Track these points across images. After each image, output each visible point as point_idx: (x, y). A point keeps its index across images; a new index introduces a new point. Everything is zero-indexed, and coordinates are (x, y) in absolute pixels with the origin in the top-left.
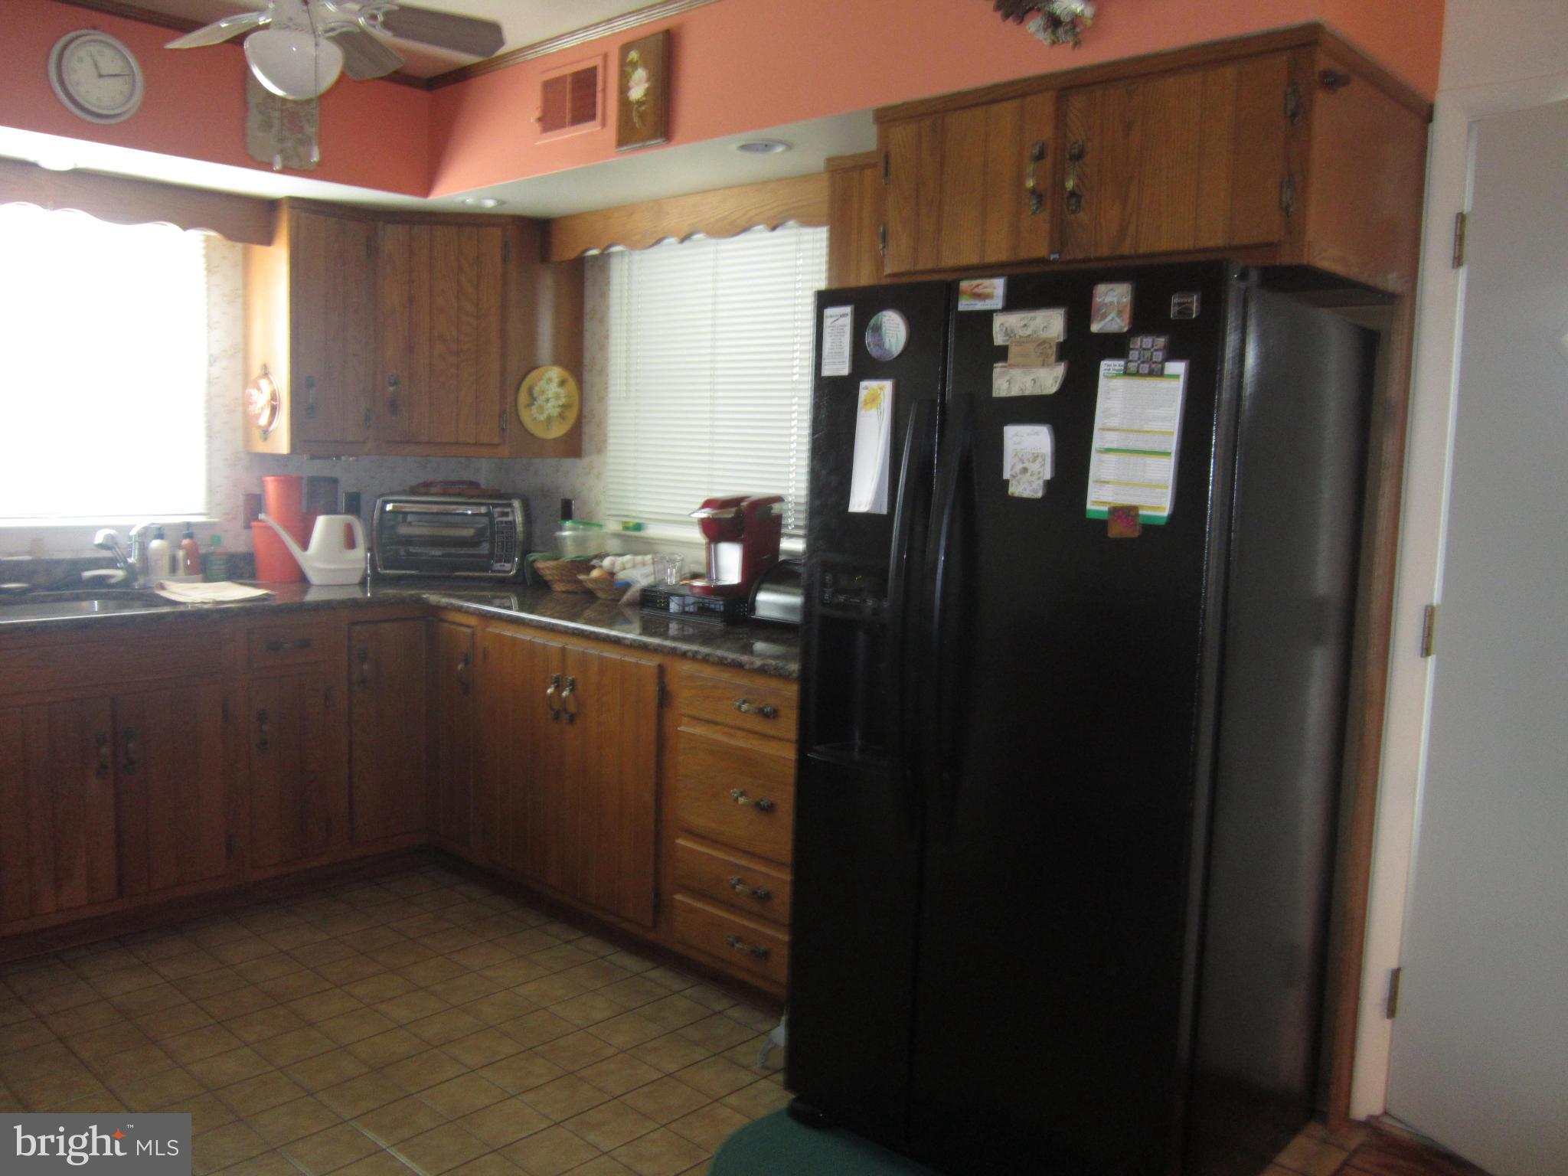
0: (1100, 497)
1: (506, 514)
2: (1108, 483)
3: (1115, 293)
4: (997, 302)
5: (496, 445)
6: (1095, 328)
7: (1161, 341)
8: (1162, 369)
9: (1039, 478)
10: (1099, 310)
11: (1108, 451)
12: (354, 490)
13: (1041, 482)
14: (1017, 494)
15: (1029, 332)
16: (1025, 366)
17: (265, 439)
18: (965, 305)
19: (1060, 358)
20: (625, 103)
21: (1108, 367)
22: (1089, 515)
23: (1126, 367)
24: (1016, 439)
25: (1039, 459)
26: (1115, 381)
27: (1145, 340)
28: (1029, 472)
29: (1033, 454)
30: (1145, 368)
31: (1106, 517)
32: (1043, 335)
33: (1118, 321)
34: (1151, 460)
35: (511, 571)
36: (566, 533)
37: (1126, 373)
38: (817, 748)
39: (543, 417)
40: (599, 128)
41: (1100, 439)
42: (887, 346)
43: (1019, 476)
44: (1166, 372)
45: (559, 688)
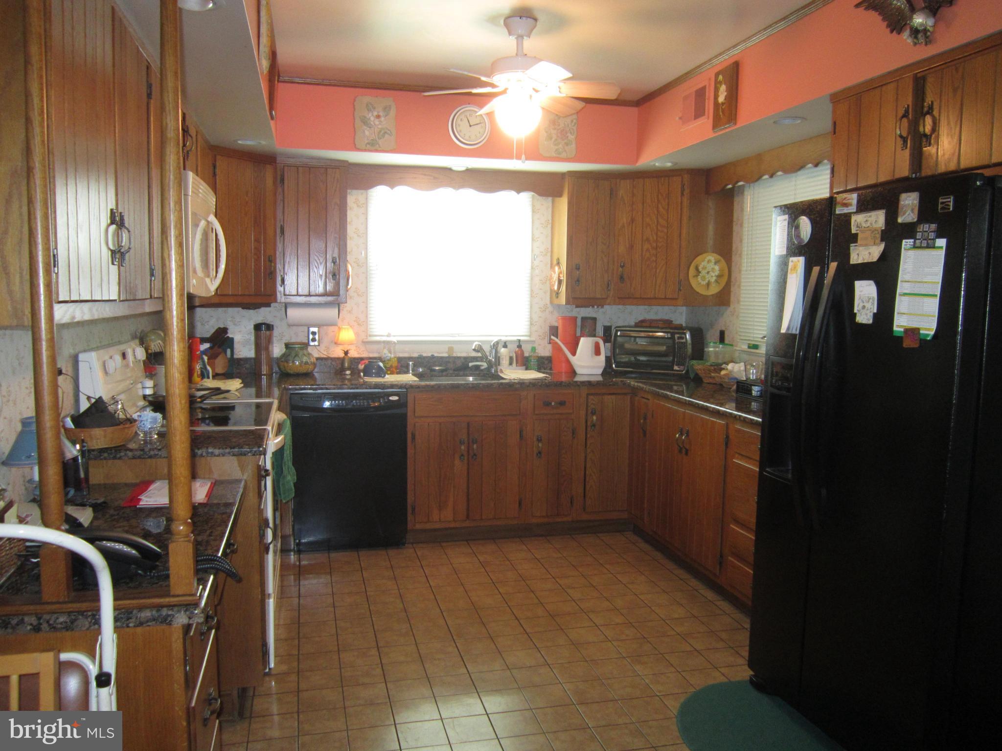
0: (900, 323)
1: (682, 338)
2: (904, 314)
3: (911, 198)
4: (853, 209)
5: (676, 299)
6: (900, 220)
7: (933, 226)
8: (934, 243)
9: (871, 312)
10: (902, 209)
11: (905, 294)
12: (609, 324)
13: (872, 314)
14: (860, 322)
15: (868, 224)
16: (866, 245)
17: (557, 297)
18: (839, 210)
19: (882, 240)
20: (716, 104)
21: (906, 243)
22: (895, 334)
23: (915, 242)
24: (861, 289)
25: (871, 301)
26: (910, 251)
27: (925, 226)
28: (866, 309)
29: (868, 297)
30: (924, 244)
31: (902, 335)
32: (875, 226)
33: (912, 214)
34: (926, 299)
35: (683, 371)
36: (711, 349)
37: (915, 247)
38: (767, 469)
39: (704, 283)
40: (706, 120)
41: (901, 288)
42: (802, 237)
43: (862, 311)
44: (936, 245)
45: (682, 434)
